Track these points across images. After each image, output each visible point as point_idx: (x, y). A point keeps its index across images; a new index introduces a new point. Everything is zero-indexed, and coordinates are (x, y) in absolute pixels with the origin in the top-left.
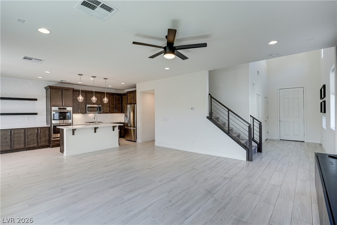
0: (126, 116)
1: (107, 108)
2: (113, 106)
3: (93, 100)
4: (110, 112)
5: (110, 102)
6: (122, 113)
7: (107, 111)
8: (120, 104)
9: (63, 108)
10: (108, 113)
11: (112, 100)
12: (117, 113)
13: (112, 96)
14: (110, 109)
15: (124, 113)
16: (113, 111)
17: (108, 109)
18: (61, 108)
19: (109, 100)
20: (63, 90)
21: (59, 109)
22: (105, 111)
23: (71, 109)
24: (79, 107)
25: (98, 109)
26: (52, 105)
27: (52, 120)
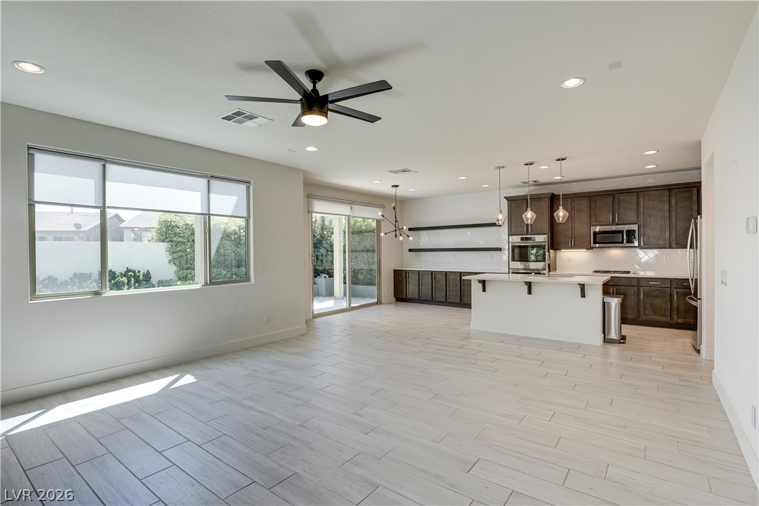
2: (686, 225)
4: (674, 245)
5: (673, 213)
7: (660, 243)
9: (530, 238)
11: (682, 207)
13: (686, 194)
14: (674, 235)
16: (686, 240)
17: (666, 235)
18: (526, 238)
19: (670, 206)
20: (530, 201)
21: (522, 239)
22: (655, 242)
23: (545, 239)
24: (573, 234)
25: (625, 237)
26: (511, 234)
27: (511, 262)
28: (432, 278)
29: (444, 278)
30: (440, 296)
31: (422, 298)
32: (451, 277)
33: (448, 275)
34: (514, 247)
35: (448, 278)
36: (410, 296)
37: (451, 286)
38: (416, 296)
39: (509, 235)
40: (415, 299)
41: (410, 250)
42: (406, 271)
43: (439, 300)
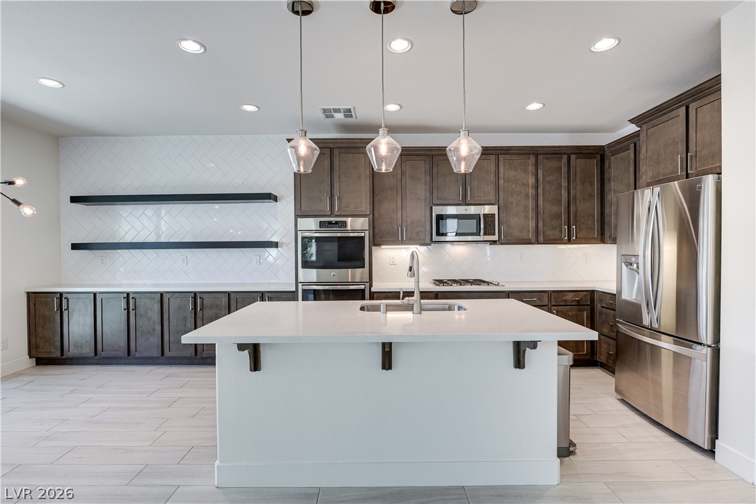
0: (628, 261)
1: (526, 217)
2: (555, 209)
3: (380, 159)
4: (541, 239)
5: (540, 191)
6: (603, 241)
7: (524, 235)
8: (591, 196)
9: (337, 223)
10: (529, 242)
11: (550, 182)
12: (575, 243)
13: (554, 164)
14: (541, 224)
15: (614, 241)
16: (556, 232)
17: (532, 224)
18: (330, 223)
19: (537, 179)
20: (336, 152)
21: (322, 224)
22: (517, 233)
23: (363, 224)
24: (404, 219)
25: (482, 226)
26: (300, 214)
27: (300, 270)
28: (128, 309)
29: (157, 307)
30: (148, 343)
31: (103, 354)
32: (174, 304)
33: (166, 300)
34: (306, 242)
35: (166, 306)
36: (72, 351)
37: (173, 322)
38: (88, 350)
39: (297, 216)
40: (85, 358)
41: (75, 247)
42: (61, 294)
43: (145, 354)
